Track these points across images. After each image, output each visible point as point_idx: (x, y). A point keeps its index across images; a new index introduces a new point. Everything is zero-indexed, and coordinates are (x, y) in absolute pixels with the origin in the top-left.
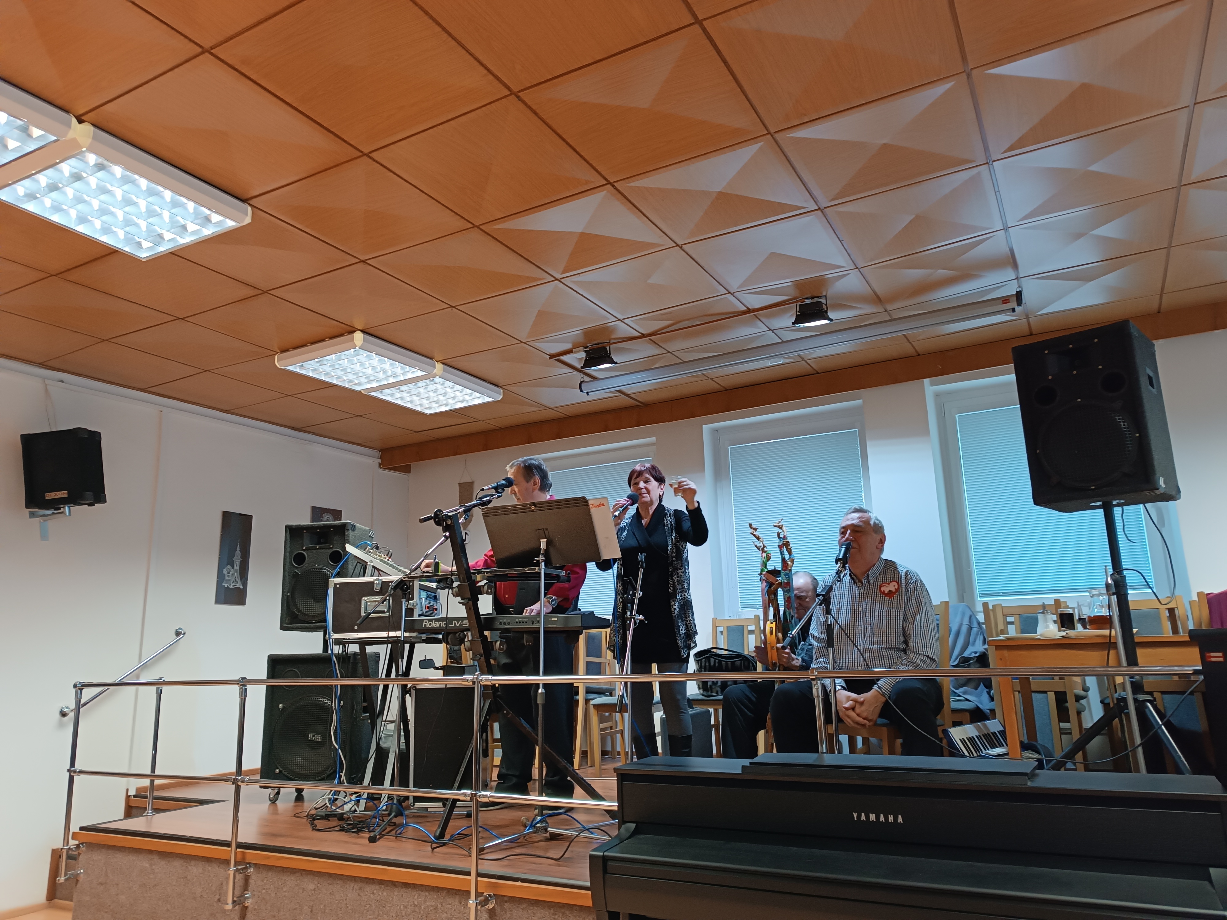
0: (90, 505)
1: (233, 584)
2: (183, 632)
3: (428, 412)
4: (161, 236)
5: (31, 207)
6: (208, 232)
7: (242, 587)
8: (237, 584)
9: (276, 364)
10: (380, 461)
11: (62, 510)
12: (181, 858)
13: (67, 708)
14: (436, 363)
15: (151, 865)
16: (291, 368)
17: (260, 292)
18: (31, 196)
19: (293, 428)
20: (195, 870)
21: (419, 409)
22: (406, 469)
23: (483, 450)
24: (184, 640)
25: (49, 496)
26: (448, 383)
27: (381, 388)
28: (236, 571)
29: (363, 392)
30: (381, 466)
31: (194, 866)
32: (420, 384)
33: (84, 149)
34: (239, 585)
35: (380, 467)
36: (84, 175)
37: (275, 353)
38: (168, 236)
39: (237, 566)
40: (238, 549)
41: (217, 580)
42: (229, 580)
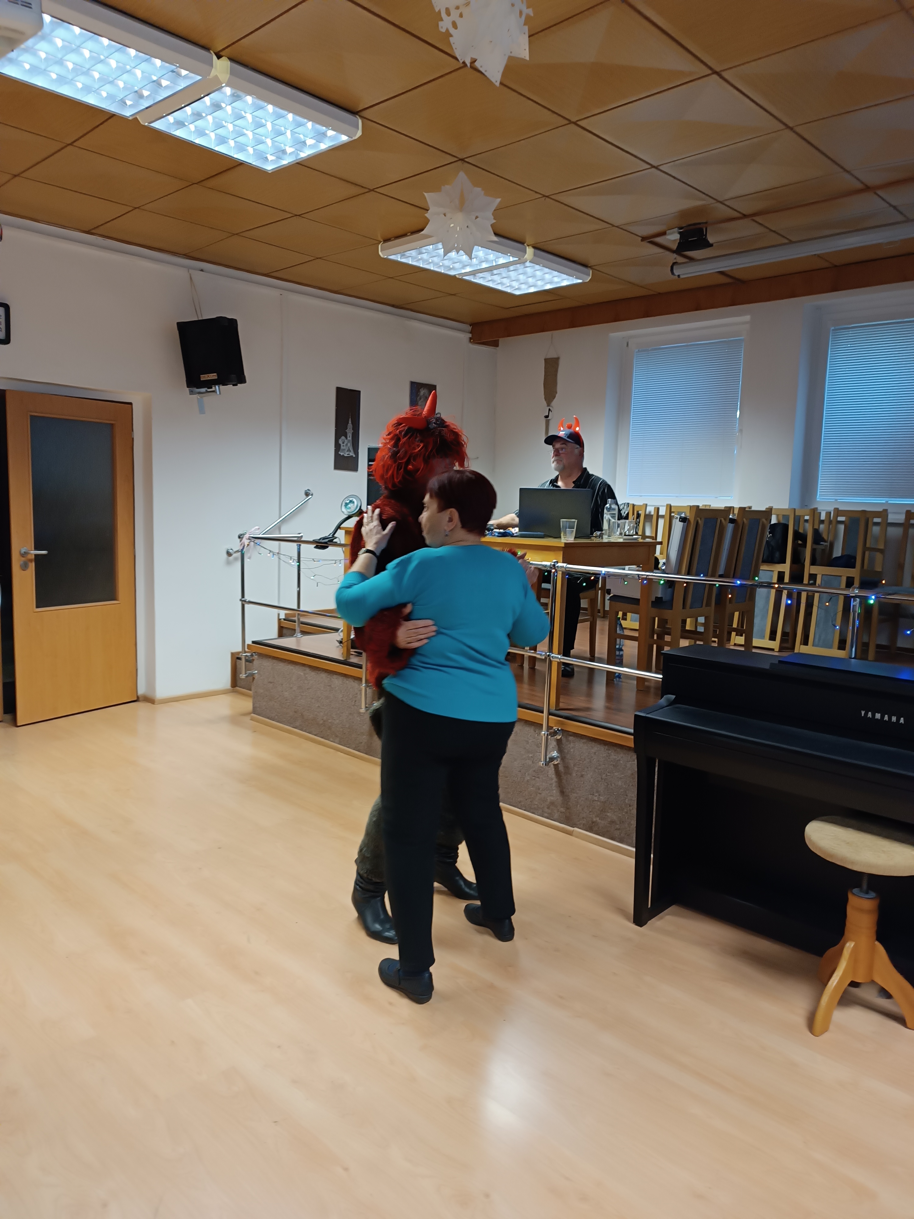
0: (234, 385)
1: (348, 453)
2: (311, 494)
3: (517, 293)
4: (284, 152)
5: (180, 133)
6: (323, 146)
7: (354, 456)
8: (350, 453)
9: (380, 253)
10: (470, 335)
11: (213, 389)
12: (326, 672)
13: (232, 549)
14: (527, 248)
15: (305, 674)
16: (392, 257)
17: (367, 190)
18: (180, 124)
19: (393, 306)
20: (337, 682)
21: (509, 290)
22: (495, 344)
23: (569, 328)
24: (312, 500)
25: (204, 377)
26: (537, 267)
27: (473, 273)
28: (349, 441)
29: (457, 276)
30: (472, 341)
31: (336, 679)
32: (512, 268)
33: (223, 85)
34: (352, 454)
35: (470, 342)
36: (223, 105)
37: (377, 242)
38: (289, 150)
39: (349, 437)
40: (350, 422)
41: (335, 450)
42: (344, 449)
